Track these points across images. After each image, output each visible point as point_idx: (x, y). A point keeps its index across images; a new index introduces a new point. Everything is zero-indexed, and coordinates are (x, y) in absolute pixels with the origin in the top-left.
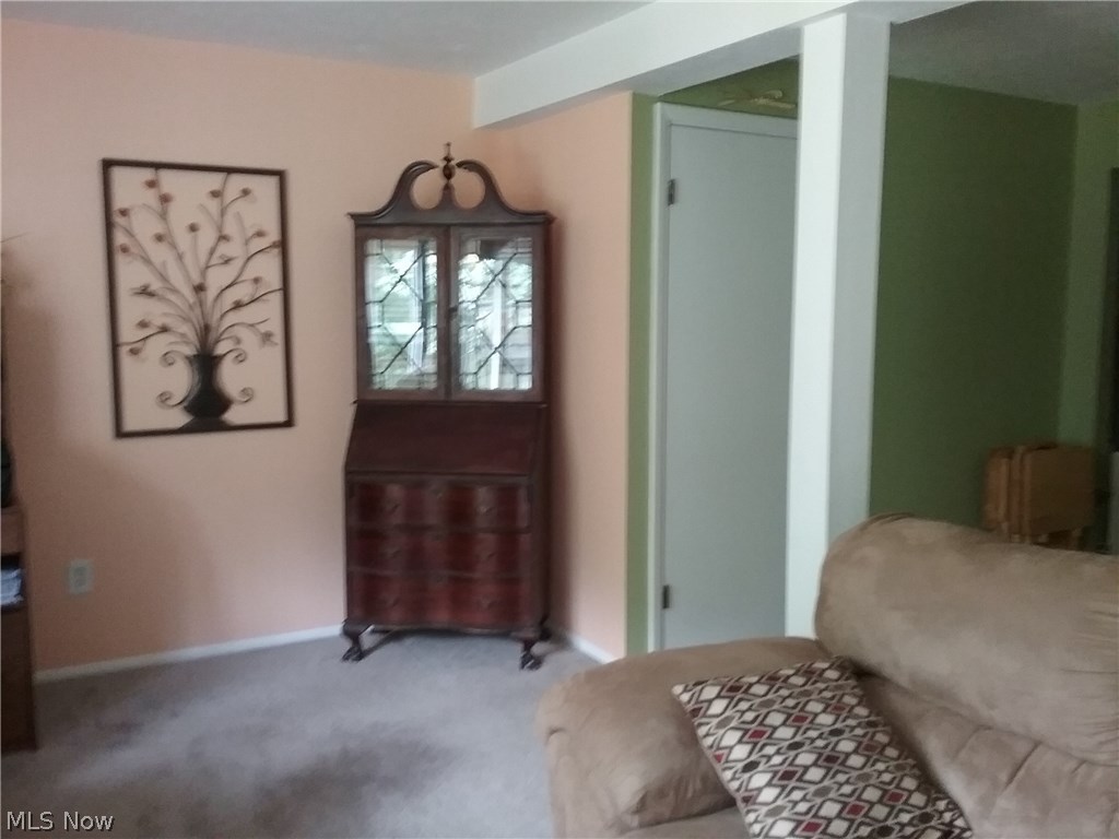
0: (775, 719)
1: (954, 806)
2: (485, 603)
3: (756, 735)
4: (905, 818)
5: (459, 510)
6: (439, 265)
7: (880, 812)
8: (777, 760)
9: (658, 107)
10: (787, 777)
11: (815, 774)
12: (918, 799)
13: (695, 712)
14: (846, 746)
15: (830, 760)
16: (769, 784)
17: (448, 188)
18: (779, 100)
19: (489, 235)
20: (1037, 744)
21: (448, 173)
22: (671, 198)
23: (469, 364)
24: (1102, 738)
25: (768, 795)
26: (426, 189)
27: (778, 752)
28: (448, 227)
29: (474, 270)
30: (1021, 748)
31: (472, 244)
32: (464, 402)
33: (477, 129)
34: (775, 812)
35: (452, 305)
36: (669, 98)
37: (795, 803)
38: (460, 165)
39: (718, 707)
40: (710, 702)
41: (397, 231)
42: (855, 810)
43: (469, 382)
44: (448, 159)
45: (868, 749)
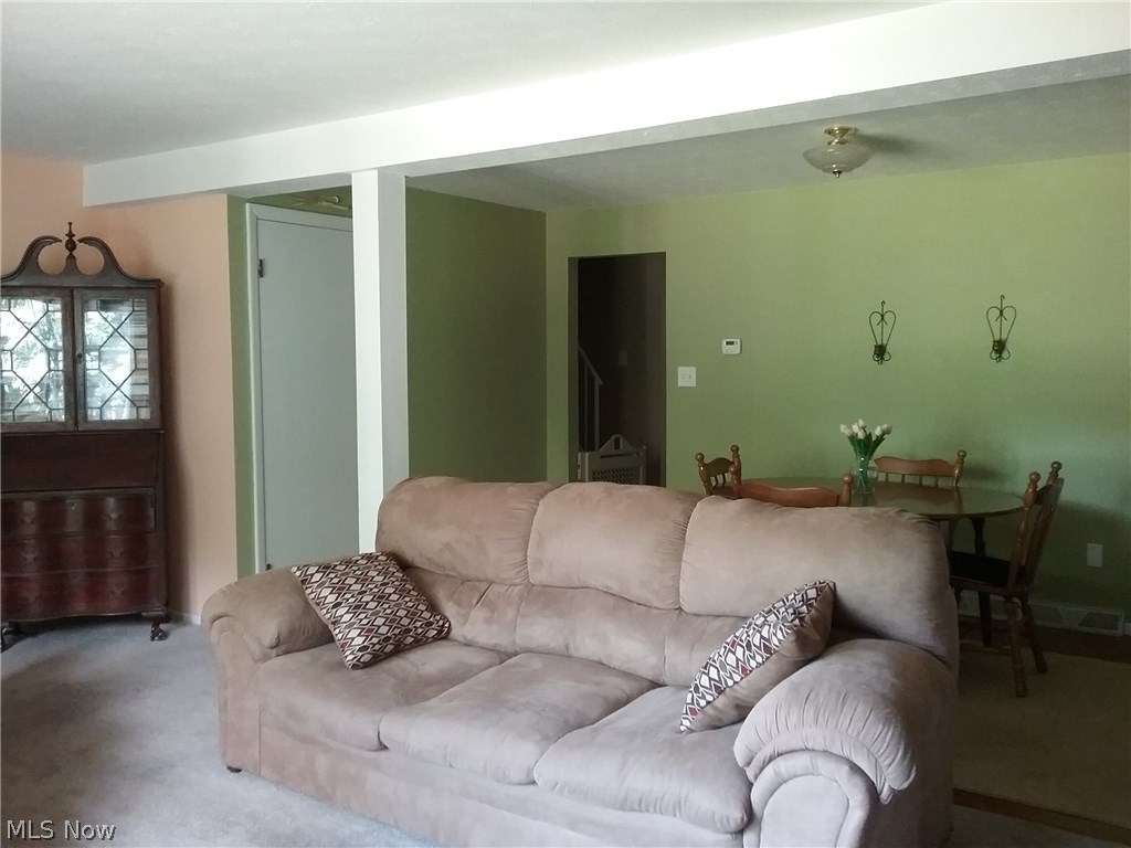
0: (350, 581)
1: (444, 618)
2: (118, 592)
3: (340, 589)
4: (419, 624)
5: (93, 517)
6: (64, 319)
7: (405, 621)
8: (352, 600)
9: (247, 205)
10: (357, 608)
11: (372, 605)
12: (426, 615)
13: (303, 582)
14: (389, 590)
15: (381, 598)
16: (347, 612)
17: (71, 257)
18: (338, 204)
19: (107, 296)
20: (491, 583)
21: (71, 246)
22: (261, 274)
23: (94, 400)
24: (517, 570)
25: (347, 618)
26: (50, 258)
27: (352, 596)
28: (71, 290)
29: (96, 324)
30: (483, 586)
31: (93, 303)
32: (93, 431)
33: (87, 208)
34: (350, 626)
35: (79, 351)
36: (257, 201)
37: (361, 620)
38: (81, 241)
39: (317, 577)
40: (312, 575)
41: (25, 291)
42: (393, 621)
43: (94, 415)
44: (71, 235)
45: (402, 592)
